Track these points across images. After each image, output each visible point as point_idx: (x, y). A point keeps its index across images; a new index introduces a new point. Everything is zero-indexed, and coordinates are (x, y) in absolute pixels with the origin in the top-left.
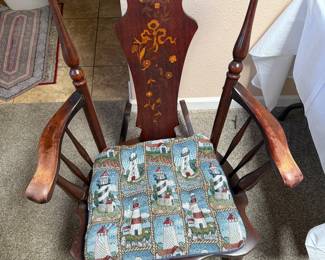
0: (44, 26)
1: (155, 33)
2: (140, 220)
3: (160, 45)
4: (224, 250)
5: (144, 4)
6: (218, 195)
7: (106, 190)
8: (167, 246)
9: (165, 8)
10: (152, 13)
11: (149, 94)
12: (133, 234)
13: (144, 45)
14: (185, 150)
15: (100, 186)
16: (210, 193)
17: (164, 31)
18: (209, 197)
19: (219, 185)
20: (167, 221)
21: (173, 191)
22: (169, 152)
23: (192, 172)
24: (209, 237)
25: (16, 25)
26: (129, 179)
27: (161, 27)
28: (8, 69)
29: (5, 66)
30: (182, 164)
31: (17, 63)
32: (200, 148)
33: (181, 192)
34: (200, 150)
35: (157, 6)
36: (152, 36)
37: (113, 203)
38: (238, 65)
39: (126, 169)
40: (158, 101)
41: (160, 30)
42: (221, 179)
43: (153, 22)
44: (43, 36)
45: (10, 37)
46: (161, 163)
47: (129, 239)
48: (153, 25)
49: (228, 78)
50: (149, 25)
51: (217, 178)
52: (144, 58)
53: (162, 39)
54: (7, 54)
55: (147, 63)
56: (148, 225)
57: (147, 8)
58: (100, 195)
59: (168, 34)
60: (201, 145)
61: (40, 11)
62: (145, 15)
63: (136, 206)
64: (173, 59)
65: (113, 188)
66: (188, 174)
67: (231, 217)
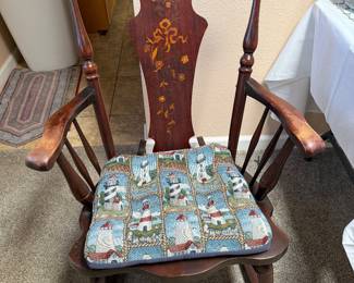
0: (63, 83)
1: (166, 33)
2: (150, 218)
3: (172, 45)
4: (247, 247)
5: (156, 3)
6: (237, 195)
7: (114, 190)
8: (180, 241)
9: (176, 7)
10: (163, 12)
11: (162, 99)
12: (142, 230)
13: (156, 45)
14: (201, 156)
15: (106, 187)
16: (228, 194)
17: (175, 29)
18: (228, 197)
19: (239, 186)
20: (181, 217)
21: (188, 193)
22: (183, 159)
23: (208, 177)
24: (229, 232)
25: (35, 83)
26: (140, 184)
27: (172, 26)
28: (21, 119)
29: (19, 116)
30: (198, 170)
31: (32, 114)
32: (216, 154)
33: (196, 194)
34: (217, 155)
35: (168, 5)
36: (164, 36)
37: (121, 203)
38: (249, 58)
39: (136, 175)
40: (172, 107)
41: (172, 29)
42: (240, 181)
43: (164, 21)
44: (60, 91)
45: (28, 93)
46: (174, 169)
47: (137, 235)
48: (165, 24)
49: (240, 72)
50: (161, 23)
51: (236, 180)
52: (157, 58)
53: (174, 38)
54: (23, 105)
55: (160, 64)
56: (159, 221)
57: (159, 8)
58: (106, 195)
59: (180, 33)
60: (217, 150)
61: (60, 72)
62: (156, 14)
63: (146, 207)
64: (185, 59)
65: (121, 189)
66: (204, 180)
67: (252, 213)
